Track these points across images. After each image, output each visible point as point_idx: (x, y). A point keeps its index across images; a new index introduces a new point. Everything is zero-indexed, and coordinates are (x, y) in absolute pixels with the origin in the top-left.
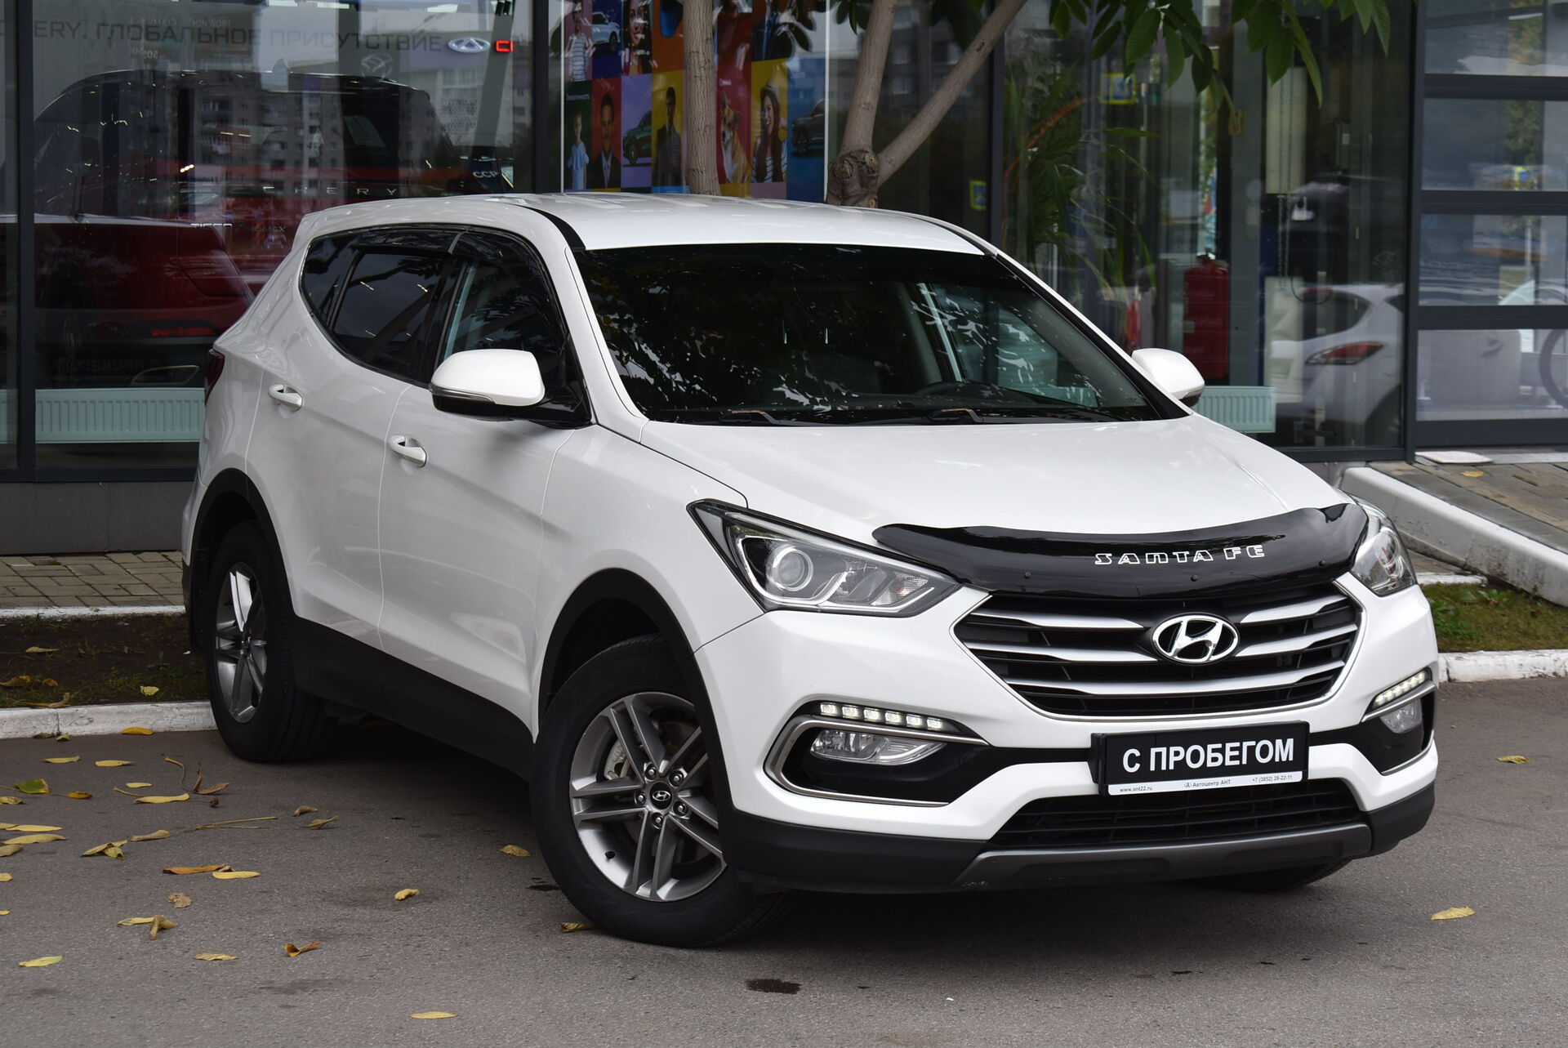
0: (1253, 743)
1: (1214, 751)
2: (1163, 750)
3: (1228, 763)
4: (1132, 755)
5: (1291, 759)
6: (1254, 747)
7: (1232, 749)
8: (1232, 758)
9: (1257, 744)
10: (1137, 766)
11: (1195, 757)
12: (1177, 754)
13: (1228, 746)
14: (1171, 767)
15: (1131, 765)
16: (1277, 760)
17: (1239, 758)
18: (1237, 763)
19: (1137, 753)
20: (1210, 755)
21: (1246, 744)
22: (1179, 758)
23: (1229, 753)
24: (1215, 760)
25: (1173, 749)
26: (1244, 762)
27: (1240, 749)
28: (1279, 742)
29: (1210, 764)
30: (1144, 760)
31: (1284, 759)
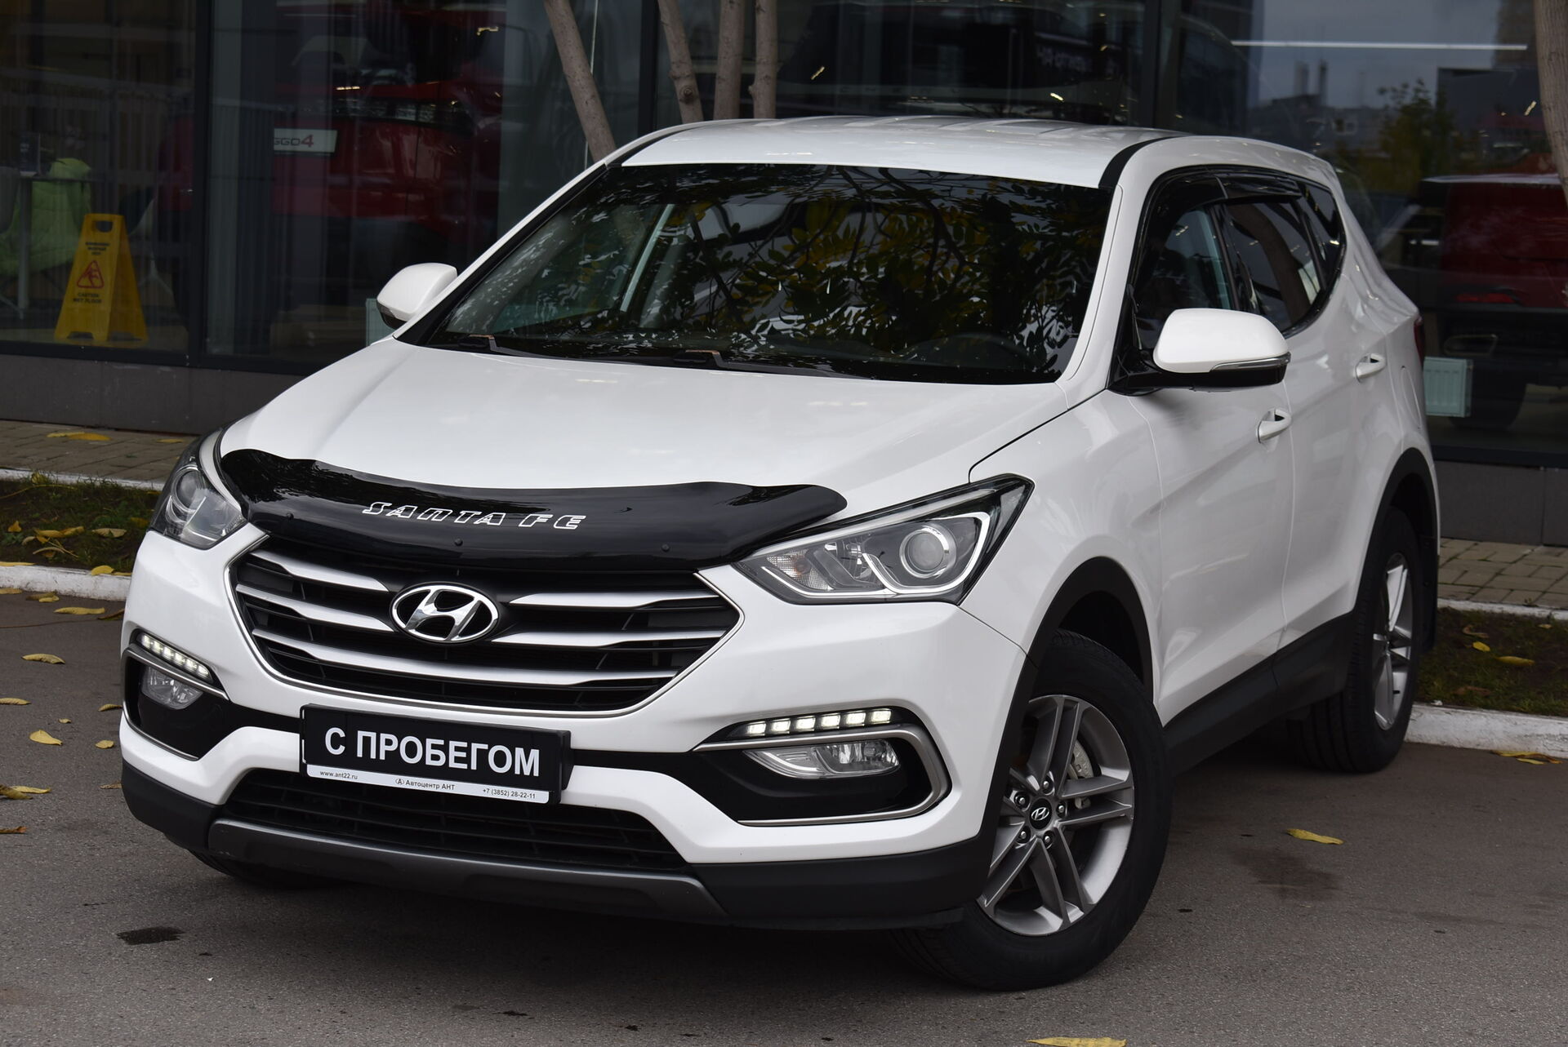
0: (485, 747)
1: (434, 747)
2: (373, 735)
3: (452, 764)
4: (335, 736)
5: (536, 774)
6: (486, 752)
7: (457, 749)
8: (457, 760)
9: (490, 748)
10: (342, 749)
11: (411, 750)
12: (389, 742)
13: (453, 744)
14: (382, 757)
15: (335, 747)
16: (517, 772)
17: (467, 760)
18: (464, 766)
19: (342, 734)
20: (430, 752)
21: (475, 747)
22: (393, 748)
23: (453, 754)
24: (435, 758)
25: (384, 737)
26: (474, 767)
27: (468, 750)
28: (519, 751)
29: (429, 762)
30: (350, 742)
31: (527, 772)
